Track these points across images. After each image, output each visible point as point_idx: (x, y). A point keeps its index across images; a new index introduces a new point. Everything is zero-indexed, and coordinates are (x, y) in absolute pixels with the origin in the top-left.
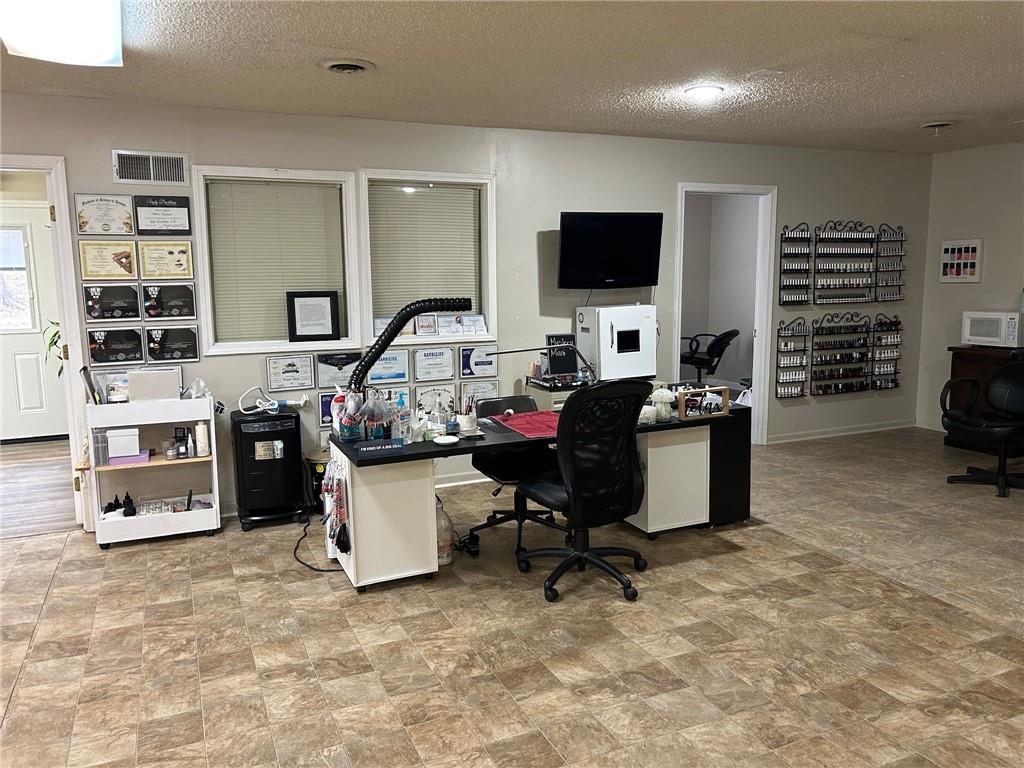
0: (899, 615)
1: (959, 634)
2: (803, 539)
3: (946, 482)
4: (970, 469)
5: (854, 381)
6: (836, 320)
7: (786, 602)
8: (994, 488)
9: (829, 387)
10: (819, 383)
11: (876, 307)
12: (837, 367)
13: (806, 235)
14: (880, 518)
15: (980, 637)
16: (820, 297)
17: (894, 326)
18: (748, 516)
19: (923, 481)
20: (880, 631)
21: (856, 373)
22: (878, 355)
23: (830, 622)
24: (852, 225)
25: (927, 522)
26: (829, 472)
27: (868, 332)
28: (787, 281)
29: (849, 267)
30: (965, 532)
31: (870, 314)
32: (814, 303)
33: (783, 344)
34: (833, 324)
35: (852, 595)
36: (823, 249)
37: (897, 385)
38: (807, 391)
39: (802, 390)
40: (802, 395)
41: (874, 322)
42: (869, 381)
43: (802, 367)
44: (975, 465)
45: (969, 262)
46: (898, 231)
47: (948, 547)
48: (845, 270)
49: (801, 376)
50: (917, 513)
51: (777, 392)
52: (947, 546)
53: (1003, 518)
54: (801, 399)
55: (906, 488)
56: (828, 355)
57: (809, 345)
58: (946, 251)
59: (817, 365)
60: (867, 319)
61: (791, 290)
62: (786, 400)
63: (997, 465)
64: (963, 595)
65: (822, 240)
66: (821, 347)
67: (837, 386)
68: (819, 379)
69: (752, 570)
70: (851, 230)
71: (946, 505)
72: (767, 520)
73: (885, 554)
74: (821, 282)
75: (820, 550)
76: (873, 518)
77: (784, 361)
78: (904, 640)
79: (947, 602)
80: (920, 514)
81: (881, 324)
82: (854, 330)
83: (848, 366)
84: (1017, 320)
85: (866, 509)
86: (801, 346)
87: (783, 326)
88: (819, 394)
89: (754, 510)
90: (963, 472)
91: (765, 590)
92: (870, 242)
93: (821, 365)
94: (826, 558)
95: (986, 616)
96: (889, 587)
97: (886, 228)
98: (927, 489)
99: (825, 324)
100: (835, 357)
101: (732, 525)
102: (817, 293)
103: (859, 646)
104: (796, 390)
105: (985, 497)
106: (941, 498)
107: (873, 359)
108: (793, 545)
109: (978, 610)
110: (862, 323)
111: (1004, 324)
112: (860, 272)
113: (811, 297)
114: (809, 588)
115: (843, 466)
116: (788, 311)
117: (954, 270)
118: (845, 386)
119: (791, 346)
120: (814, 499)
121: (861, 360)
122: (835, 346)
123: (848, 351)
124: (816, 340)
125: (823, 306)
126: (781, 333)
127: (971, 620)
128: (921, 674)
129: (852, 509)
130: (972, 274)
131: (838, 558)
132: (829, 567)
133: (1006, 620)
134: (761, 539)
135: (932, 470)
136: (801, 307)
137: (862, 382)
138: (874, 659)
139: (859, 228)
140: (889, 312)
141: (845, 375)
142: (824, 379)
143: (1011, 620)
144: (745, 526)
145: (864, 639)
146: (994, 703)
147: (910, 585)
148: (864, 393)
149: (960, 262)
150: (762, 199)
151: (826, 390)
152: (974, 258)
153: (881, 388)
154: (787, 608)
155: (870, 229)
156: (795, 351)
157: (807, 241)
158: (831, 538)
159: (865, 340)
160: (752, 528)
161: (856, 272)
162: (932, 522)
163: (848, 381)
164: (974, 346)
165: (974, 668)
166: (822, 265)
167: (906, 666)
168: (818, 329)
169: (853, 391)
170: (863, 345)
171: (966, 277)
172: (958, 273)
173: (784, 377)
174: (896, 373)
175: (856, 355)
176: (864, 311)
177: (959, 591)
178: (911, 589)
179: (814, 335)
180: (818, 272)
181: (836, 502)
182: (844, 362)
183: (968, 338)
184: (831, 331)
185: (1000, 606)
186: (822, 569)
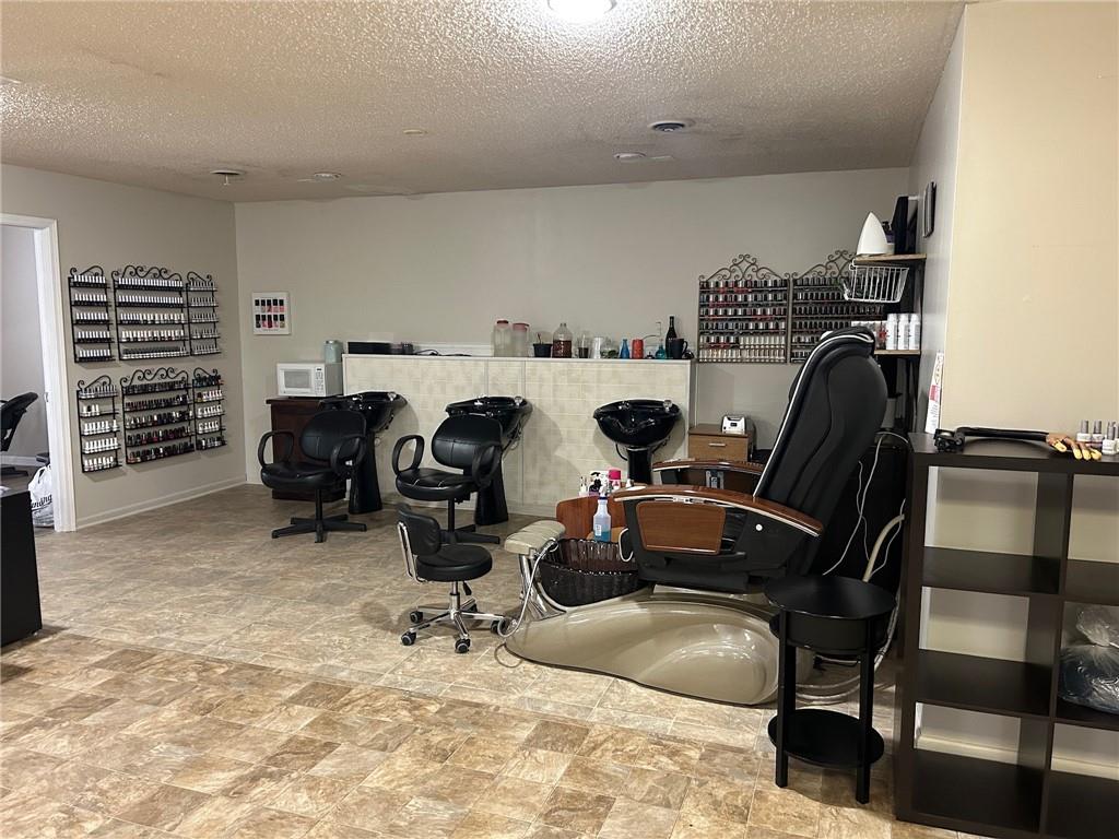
0: (213, 695)
1: (270, 696)
2: (113, 637)
3: (270, 538)
4: (293, 521)
5: (176, 443)
6: (149, 377)
7: (81, 722)
8: (313, 535)
9: (149, 452)
10: (135, 450)
11: (194, 361)
12: (156, 429)
13: (100, 280)
14: (203, 591)
15: (289, 693)
16: (127, 352)
17: (214, 381)
18: (39, 625)
19: (249, 541)
20: (190, 721)
21: (178, 434)
22: (200, 413)
23: (133, 730)
24: (155, 271)
25: (248, 584)
26: (150, 549)
27: (186, 389)
28: (81, 334)
29: (157, 318)
30: (283, 587)
31: (187, 369)
32: (120, 359)
33: (85, 408)
34: (145, 382)
35: (162, 689)
36: (123, 297)
37: (223, 444)
38: (122, 460)
39: (116, 460)
40: (117, 466)
41: (192, 377)
42: (194, 442)
43: (112, 433)
44: (297, 515)
45: (278, 314)
46: (208, 280)
47: (267, 606)
48: (153, 321)
49: (112, 444)
50: (241, 577)
51: (83, 466)
52: (266, 604)
53: (319, 563)
54: (113, 471)
55: (231, 552)
56: (143, 417)
57: (119, 407)
58: (257, 303)
59: (131, 429)
60: (184, 375)
61: (87, 345)
62: (95, 474)
63: (314, 513)
64: (278, 653)
65: (121, 287)
66: (134, 408)
67: (157, 451)
68: (135, 446)
69: (40, 694)
70: (155, 276)
71: (269, 561)
72: (67, 625)
73: (204, 630)
74: (125, 334)
75: (131, 645)
76: (195, 592)
77: (88, 428)
78: (215, 722)
79: (263, 665)
80: (244, 577)
81: (200, 379)
82: (171, 387)
83: (169, 428)
84: (323, 371)
85: (189, 585)
86: (109, 408)
87: (83, 387)
88: (136, 463)
89: (47, 616)
90: (287, 524)
91: (54, 716)
92: (179, 290)
93: (137, 428)
94: (136, 653)
95: (297, 668)
96: (205, 666)
97: (194, 276)
98: (253, 548)
99: (136, 382)
100: (152, 418)
101: (19, 643)
102: (122, 347)
103: (165, 747)
104: (107, 461)
105: (306, 545)
106: (265, 555)
107: (195, 418)
108: (99, 647)
109: (290, 665)
110: (179, 379)
111: (313, 377)
112: (171, 324)
113: (115, 352)
114: (112, 696)
115: (168, 539)
116: (87, 368)
117: (266, 323)
118: (166, 449)
119: (96, 409)
120: (129, 586)
121: (181, 419)
122: (150, 406)
123: (167, 411)
124: (127, 400)
125: (131, 362)
126: (80, 396)
127: (283, 677)
128: (229, 754)
129: (173, 588)
130: (283, 326)
131: (152, 649)
132: (139, 662)
133: (314, 667)
134: (56, 652)
135: (259, 527)
136: (102, 364)
137: (186, 444)
138: (180, 756)
139: (165, 276)
140: (208, 366)
141: (166, 438)
142: (142, 444)
143: (319, 665)
144: (36, 639)
145: (172, 736)
146: (298, 758)
147: (226, 657)
148: (190, 455)
149: (270, 314)
150: (37, 233)
151: (145, 457)
152: (282, 310)
153: (206, 448)
154: (82, 728)
155: (177, 277)
156: (101, 415)
157: (104, 287)
158: (144, 628)
159: (184, 397)
160: (46, 640)
161: (165, 324)
162: (252, 583)
163: (170, 444)
164: (290, 397)
165: (283, 727)
166: (124, 315)
167: (215, 752)
168: (128, 388)
169: (177, 454)
170: (184, 403)
171: (277, 330)
172: (270, 326)
173: (89, 447)
174: (221, 430)
175: (176, 414)
176: (179, 366)
177: (274, 650)
178: (227, 662)
179: (123, 396)
180: (121, 323)
181: (155, 584)
182: (163, 424)
183: (285, 391)
184: (145, 390)
185: (310, 655)
186: (131, 668)
